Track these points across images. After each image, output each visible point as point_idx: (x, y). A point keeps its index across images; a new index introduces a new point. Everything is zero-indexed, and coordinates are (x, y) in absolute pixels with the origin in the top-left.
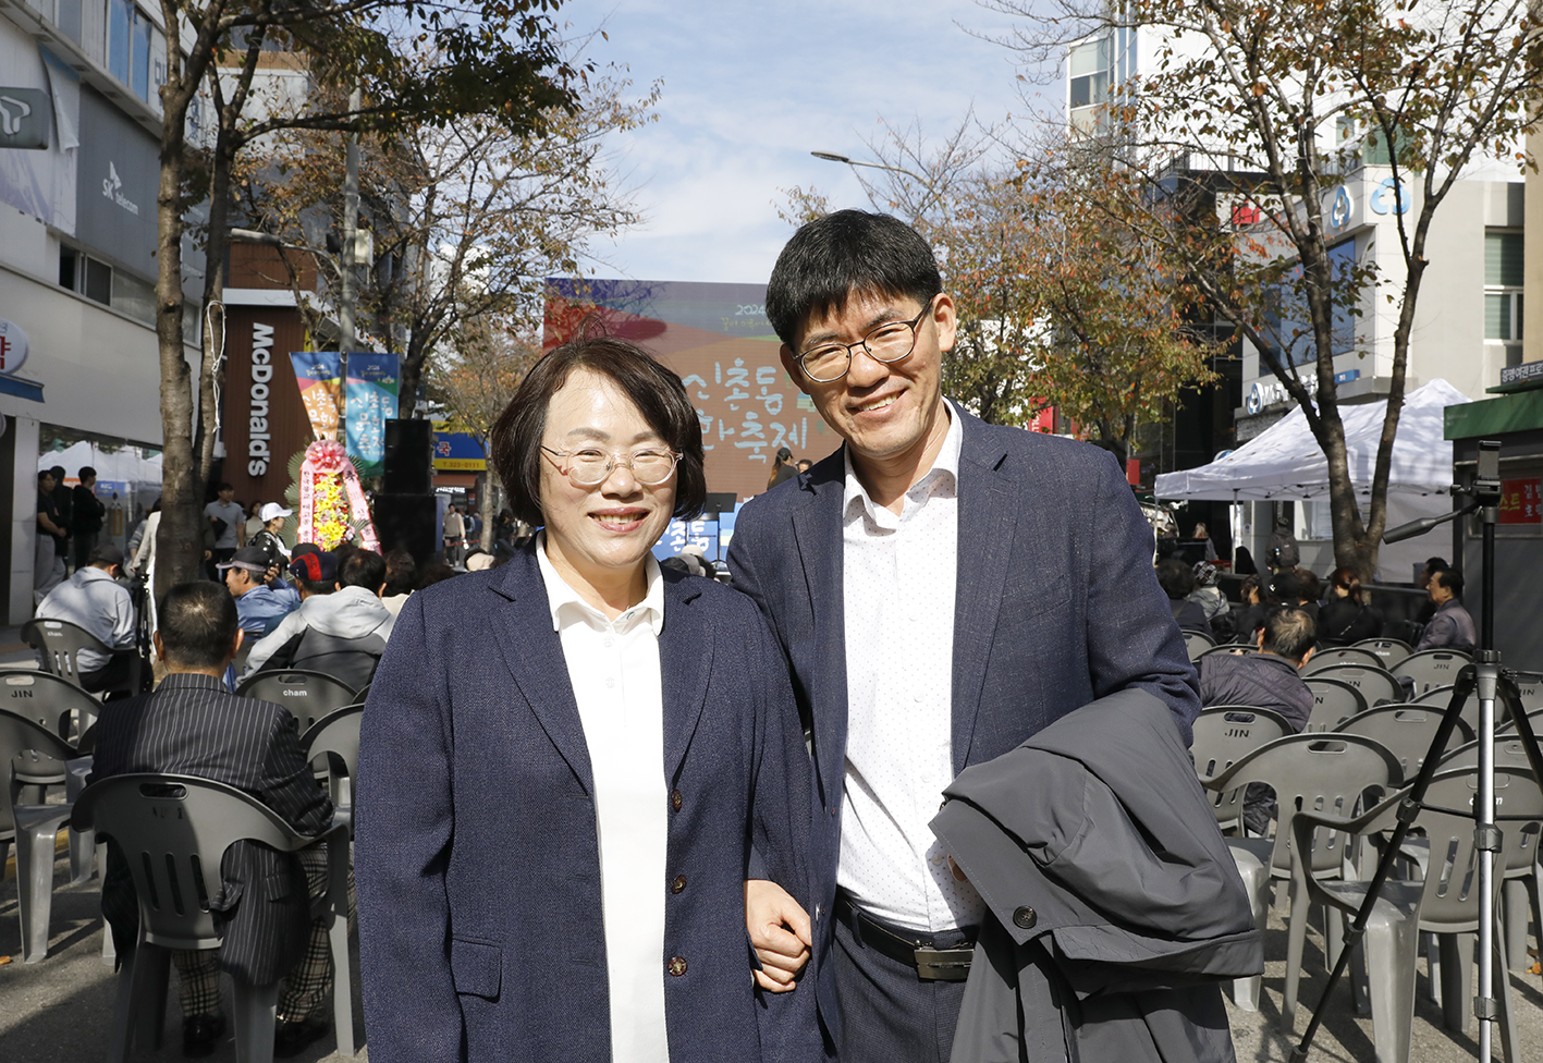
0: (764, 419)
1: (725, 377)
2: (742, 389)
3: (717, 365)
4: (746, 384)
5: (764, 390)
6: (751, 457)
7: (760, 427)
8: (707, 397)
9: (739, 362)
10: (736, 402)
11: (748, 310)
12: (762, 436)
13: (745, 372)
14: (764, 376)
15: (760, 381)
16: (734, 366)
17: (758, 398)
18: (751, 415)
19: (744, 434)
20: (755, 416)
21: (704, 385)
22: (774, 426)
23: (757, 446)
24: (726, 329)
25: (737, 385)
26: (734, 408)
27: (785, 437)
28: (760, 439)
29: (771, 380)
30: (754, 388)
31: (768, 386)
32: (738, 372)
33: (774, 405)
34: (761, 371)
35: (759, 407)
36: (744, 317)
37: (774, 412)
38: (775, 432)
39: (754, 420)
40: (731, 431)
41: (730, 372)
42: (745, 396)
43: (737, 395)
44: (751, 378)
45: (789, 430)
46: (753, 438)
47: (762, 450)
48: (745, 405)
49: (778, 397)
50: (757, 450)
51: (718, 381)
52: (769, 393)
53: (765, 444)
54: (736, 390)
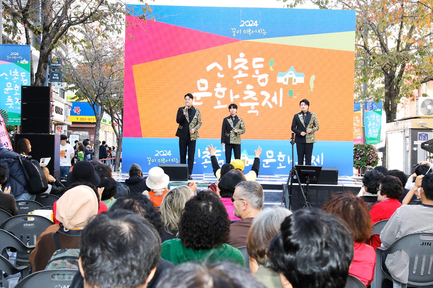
0: (258, 89)
1: (234, 64)
2: (244, 71)
3: (229, 56)
4: (246, 68)
5: (257, 72)
6: (249, 112)
7: (253, 94)
8: (222, 76)
9: (242, 55)
10: (240, 79)
11: (248, 24)
12: (256, 99)
13: (246, 61)
14: (257, 63)
15: (255, 66)
16: (239, 57)
17: (253, 76)
18: (249, 87)
19: (245, 98)
20: (252, 87)
21: (220, 68)
22: (263, 93)
23: (253, 105)
24: (234, 35)
25: (240, 69)
26: (239, 82)
27: (270, 100)
28: (254, 101)
29: (261, 66)
30: (251, 71)
31: (259, 69)
32: (242, 60)
33: (263, 80)
34: (255, 60)
35: (254, 82)
36: (245, 28)
37: (263, 85)
38: (264, 97)
39: (251, 90)
40: (237, 96)
41: (237, 61)
42: (246, 75)
43: (241, 75)
44: (249, 64)
45: (272, 95)
46: (250, 100)
47: (256, 108)
48: (246, 81)
49: (265, 76)
50: (253, 108)
51: (230, 66)
52: (261, 73)
53: (257, 104)
54: (240, 72)
